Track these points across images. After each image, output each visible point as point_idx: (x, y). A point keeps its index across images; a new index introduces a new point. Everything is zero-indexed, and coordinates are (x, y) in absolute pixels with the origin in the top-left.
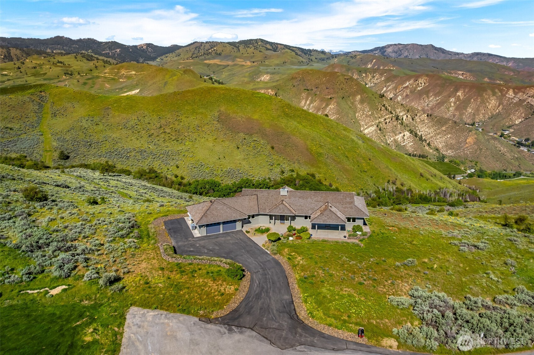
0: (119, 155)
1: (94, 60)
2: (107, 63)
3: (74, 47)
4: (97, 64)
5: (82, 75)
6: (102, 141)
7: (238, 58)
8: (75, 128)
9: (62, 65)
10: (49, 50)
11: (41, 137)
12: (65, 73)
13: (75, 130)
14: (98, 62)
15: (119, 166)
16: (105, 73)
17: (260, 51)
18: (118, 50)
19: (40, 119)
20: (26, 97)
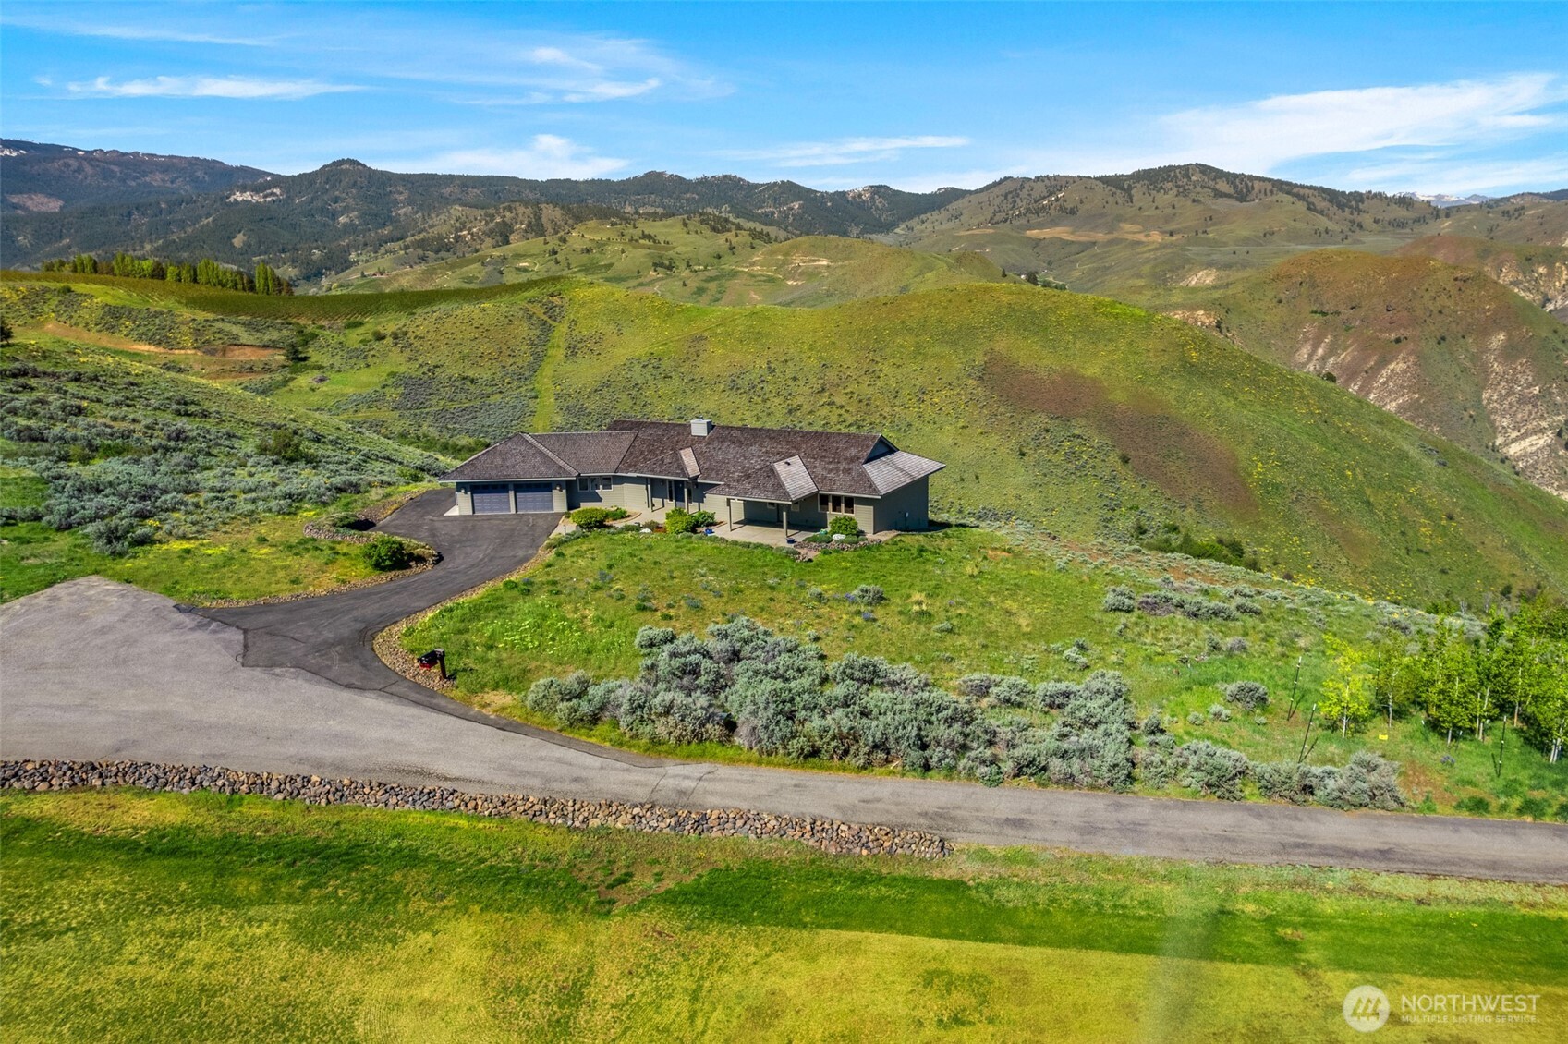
1: (729, 230)
2: (760, 238)
3: (688, 200)
4: (734, 241)
5: (696, 268)
7: (1125, 221)
8: (614, 384)
9: (651, 243)
10: (628, 209)
11: (532, 403)
12: (655, 265)
13: (611, 390)
14: (737, 236)
16: (753, 264)
17: (1194, 201)
18: (796, 206)
19: (539, 359)
20: (516, 308)
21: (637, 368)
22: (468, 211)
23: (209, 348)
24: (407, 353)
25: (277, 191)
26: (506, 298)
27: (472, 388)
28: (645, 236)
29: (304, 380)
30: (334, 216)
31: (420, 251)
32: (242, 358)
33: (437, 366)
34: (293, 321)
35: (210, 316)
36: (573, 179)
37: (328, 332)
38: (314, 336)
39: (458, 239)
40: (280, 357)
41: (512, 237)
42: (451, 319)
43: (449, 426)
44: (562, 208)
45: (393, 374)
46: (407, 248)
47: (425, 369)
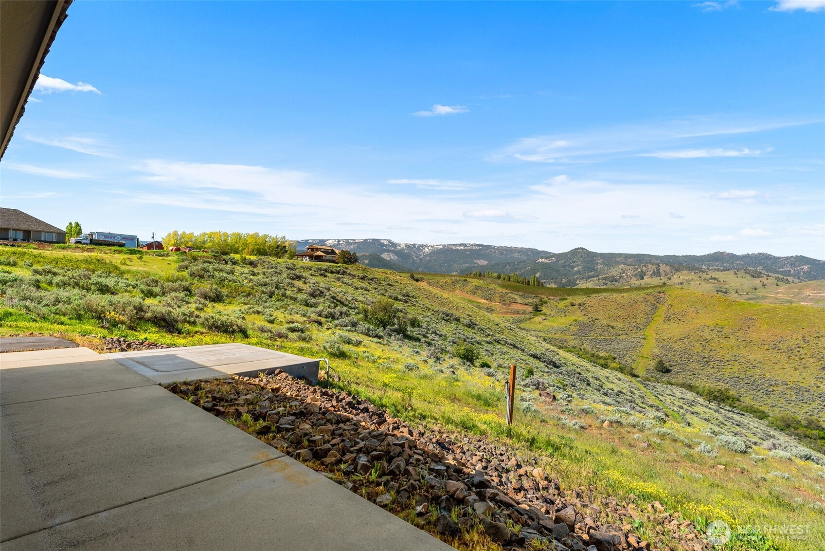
0: (752, 385)
1: (762, 277)
2: (782, 281)
3: (737, 264)
4: (766, 282)
5: (742, 293)
6: (728, 361)
8: (691, 337)
9: (716, 281)
10: (704, 267)
11: (642, 341)
12: (717, 291)
13: (689, 340)
14: (767, 279)
15: (747, 401)
16: (778, 293)
18: (806, 267)
19: (649, 321)
20: (639, 297)
21: (707, 330)
22: (626, 267)
23: (504, 302)
24: (584, 312)
25: (554, 259)
26: (635, 292)
27: (612, 330)
28: (712, 278)
29: (538, 319)
30: (573, 268)
31: (604, 281)
32: (516, 308)
33: (596, 319)
34: (538, 296)
35: (508, 291)
36: (677, 255)
37: (552, 301)
38: (546, 302)
39: (621, 277)
40: (530, 309)
41: (645, 277)
42: (607, 300)
43: (597, 346)
44: (670, 266)
45: (576, 321)
46: (599, 280)
47: (590, 320)
